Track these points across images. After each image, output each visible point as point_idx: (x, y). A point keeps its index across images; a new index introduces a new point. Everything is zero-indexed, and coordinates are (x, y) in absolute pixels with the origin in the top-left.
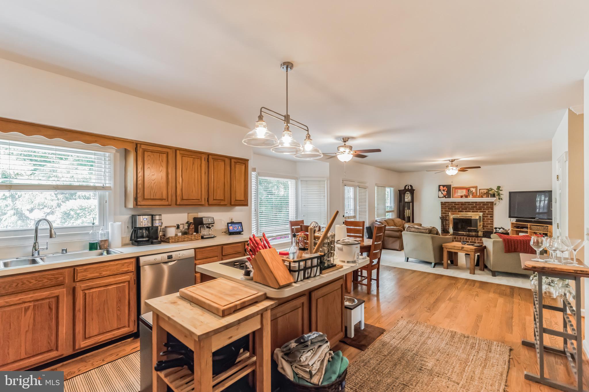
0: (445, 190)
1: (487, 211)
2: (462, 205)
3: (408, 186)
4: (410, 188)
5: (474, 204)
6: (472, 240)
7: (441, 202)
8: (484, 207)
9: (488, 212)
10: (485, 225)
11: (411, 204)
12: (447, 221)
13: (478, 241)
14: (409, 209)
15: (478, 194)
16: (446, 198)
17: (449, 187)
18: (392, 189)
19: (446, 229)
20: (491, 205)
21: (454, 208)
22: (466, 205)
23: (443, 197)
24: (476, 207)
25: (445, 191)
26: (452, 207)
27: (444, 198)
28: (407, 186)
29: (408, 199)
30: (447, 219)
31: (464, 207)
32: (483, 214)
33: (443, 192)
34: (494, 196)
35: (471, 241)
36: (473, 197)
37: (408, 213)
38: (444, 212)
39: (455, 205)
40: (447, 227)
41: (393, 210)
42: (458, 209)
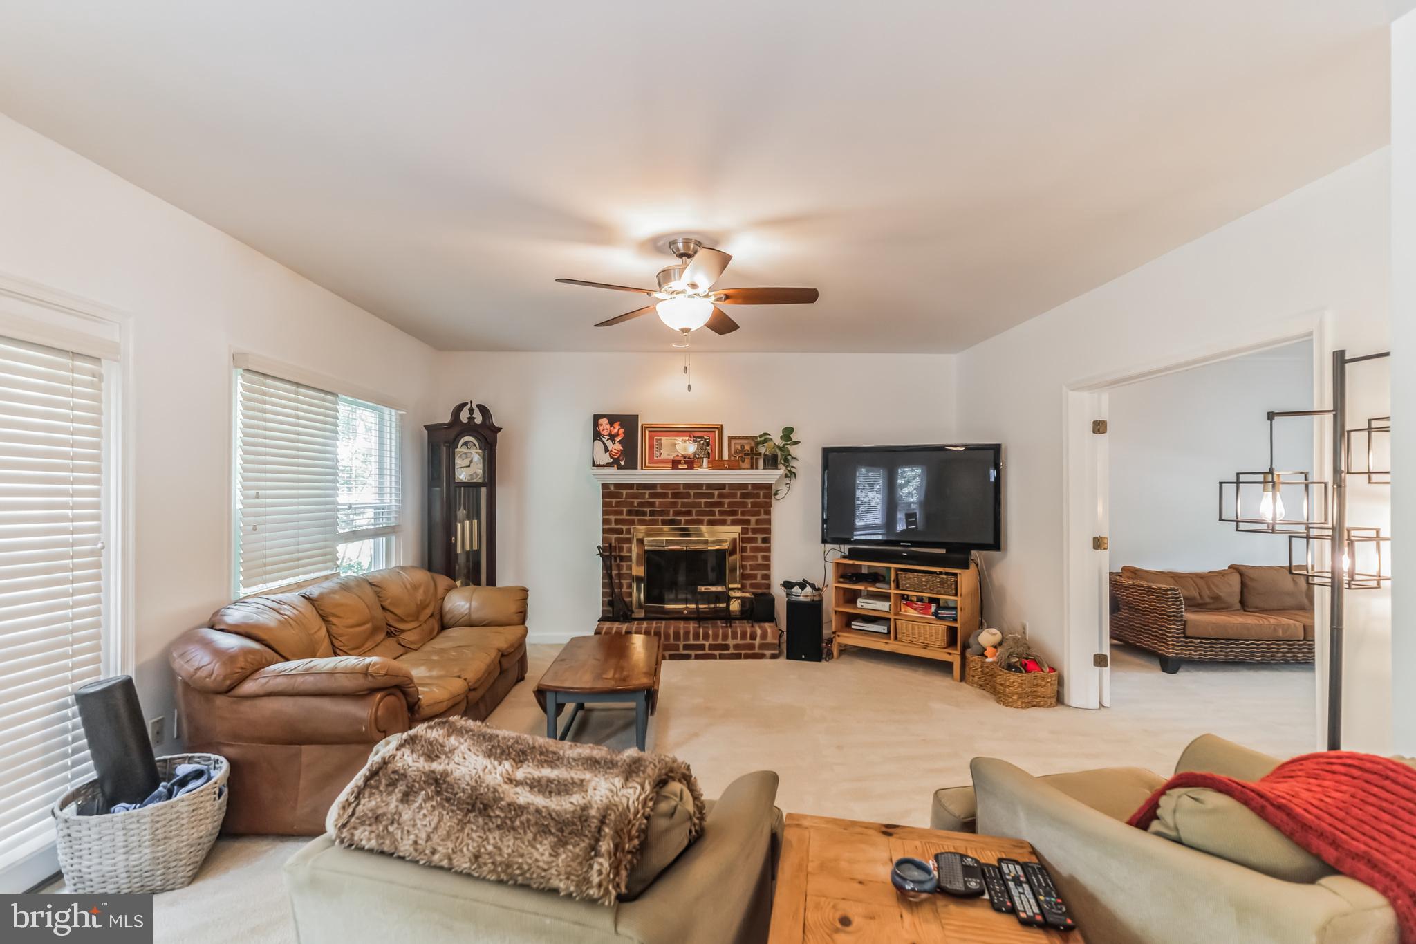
0: (617, 435)
1: (753, 519)
2: (675, 495)
3: (471, 411)
4: (479, 419)
5: (716, 493)
6: (716, 637)
7: (604, 486)
8: (744, 505)
9: (758, 522)
10: (748, 572)
11: (484, 490)
12: (624, 564)
13: (735, 642)
14: (474, 514)
15: (726, 457)
16: (619, 467)
17: (628, 423)
18: (390, 414)
19: (621, 593)
20: (762, 497)
21: (647, 510)
22: (688, 496)
23: (608, 465)
24: (720, 504)
25: (617, 439)
26: (640, 504)
27: (613, 470)
28: (466, 409)
29: (470, 471)
30: (624, 553)
31: (684, 505)
32: (745, 531)
33: (609, 444)
34: (772, 462)
35: (711, 641)
36: (713, 468)
37: (467, 533)
38: (613, 526)
39: (652, 496)
40: (625, 589)
41: (393, 522)
42: (662, 513)
